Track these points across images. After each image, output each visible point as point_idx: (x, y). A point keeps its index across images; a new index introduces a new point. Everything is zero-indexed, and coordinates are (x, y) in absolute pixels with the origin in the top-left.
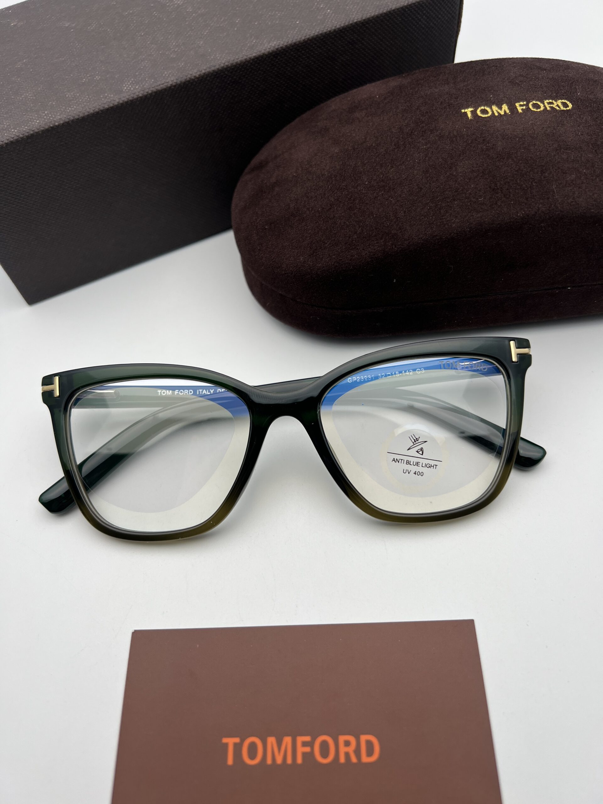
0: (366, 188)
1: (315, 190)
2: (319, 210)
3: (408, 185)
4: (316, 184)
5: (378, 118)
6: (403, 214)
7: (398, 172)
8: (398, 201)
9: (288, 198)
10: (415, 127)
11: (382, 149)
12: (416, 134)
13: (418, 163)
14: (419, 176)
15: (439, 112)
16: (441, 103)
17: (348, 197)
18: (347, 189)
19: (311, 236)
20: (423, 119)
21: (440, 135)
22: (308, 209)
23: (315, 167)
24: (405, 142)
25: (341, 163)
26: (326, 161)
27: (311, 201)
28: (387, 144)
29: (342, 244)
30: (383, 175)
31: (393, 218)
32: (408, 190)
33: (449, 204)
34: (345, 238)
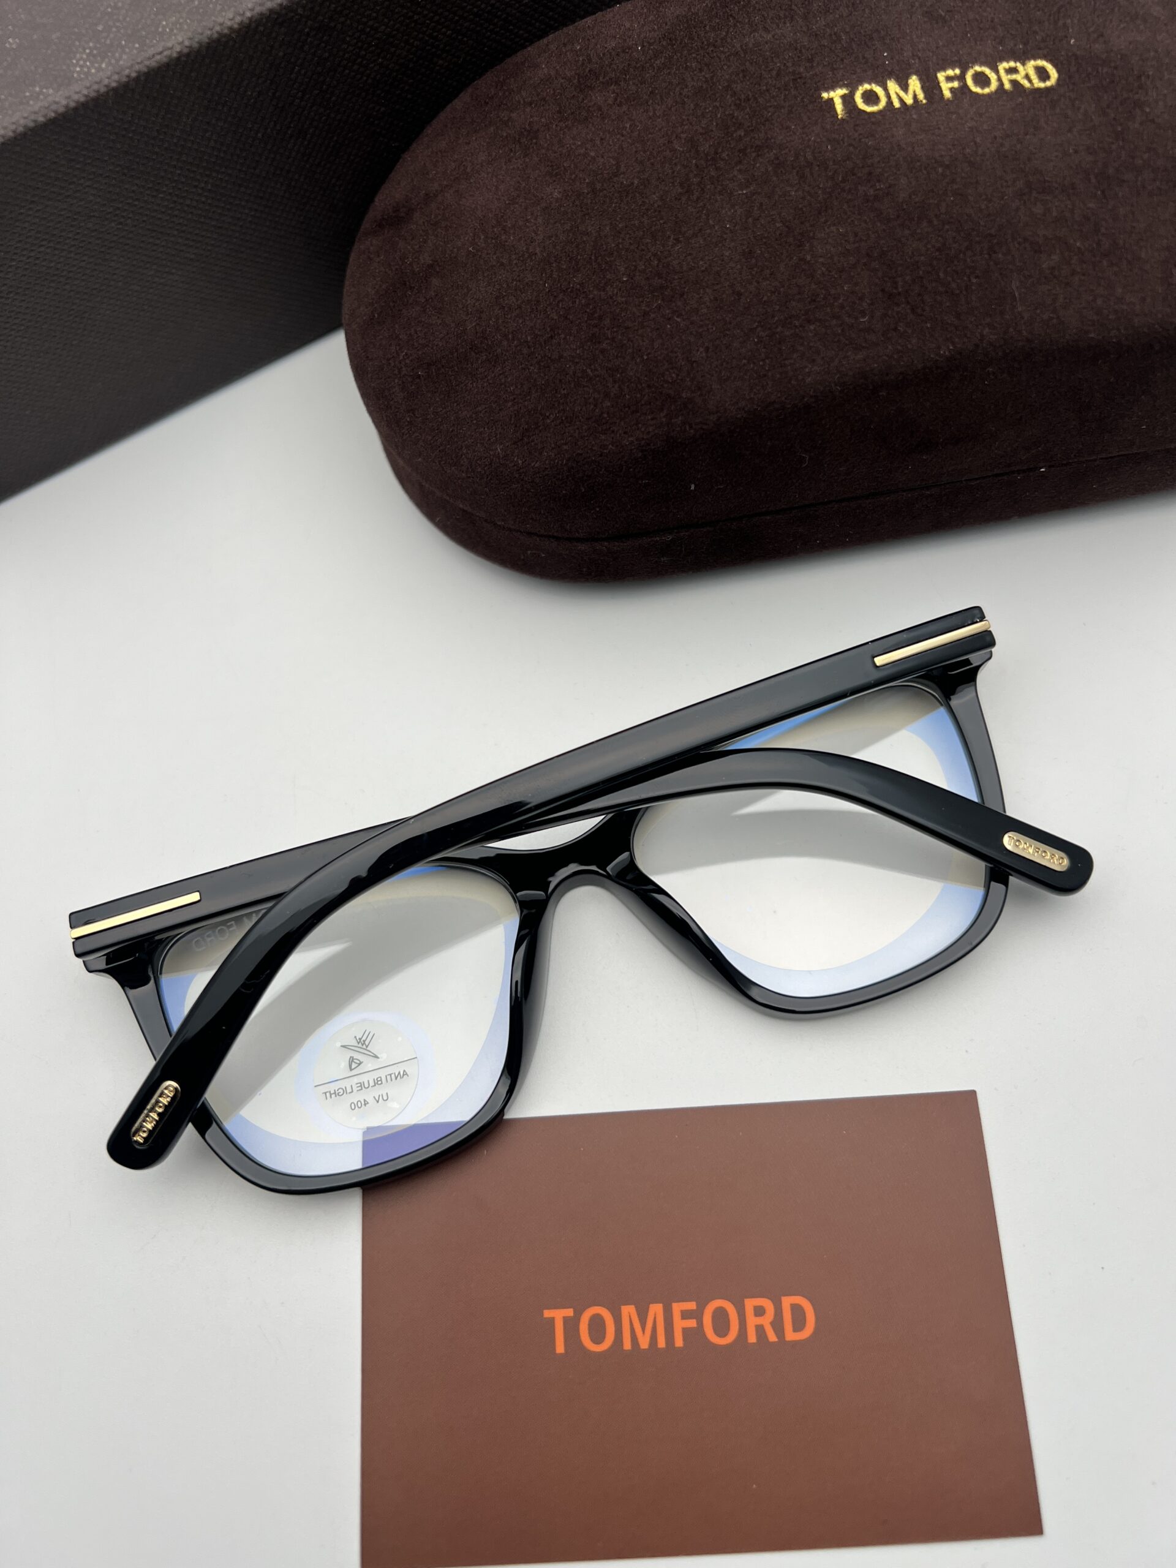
0: (625, 291)
1: (516, 290)
2: (529, 338)
3: (713, 284)
4: (519, 276)
5: (642, 110)
6: (704, 354)
7: (690, 254)
8: (692, 323)
9: (460, 306)
10: (723, 138)
11: (654, 193)
12: (727, 158)
13: (731, 231)
14: (734, 265)
15: (773, 97)
16: (778, 75)
17: (588, 310)
18: (584, 292)
19: (515, 399)
20: (740, 117)
21: (777, 162)
22: (505, 336)
23: (514, 233)
24: (702, 178)
25: (567, 227)
26: (536, 219)
27: (509, 316)
28: (663, 181)
29: (582, 420)
30: (659, 260)
31: (683, 363)
32: (712, 298)
33: (797, 330)
34: (586, 406)
